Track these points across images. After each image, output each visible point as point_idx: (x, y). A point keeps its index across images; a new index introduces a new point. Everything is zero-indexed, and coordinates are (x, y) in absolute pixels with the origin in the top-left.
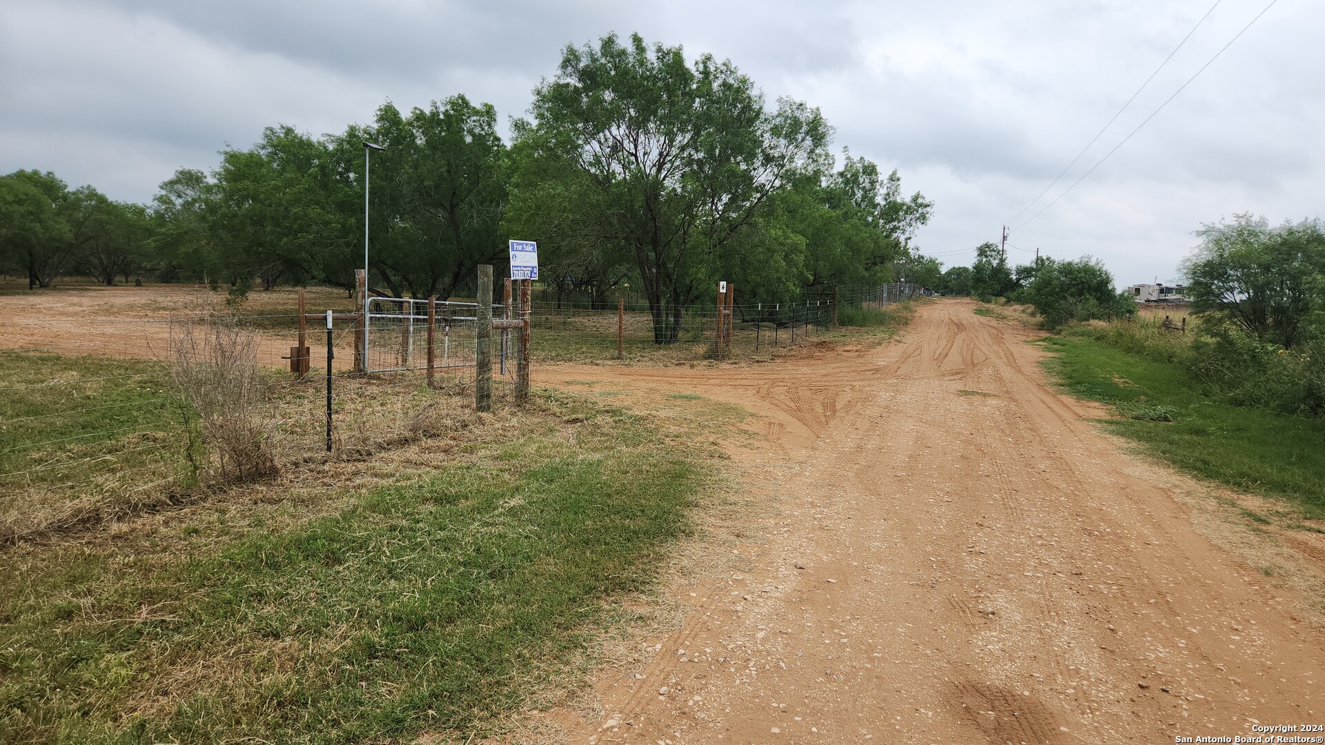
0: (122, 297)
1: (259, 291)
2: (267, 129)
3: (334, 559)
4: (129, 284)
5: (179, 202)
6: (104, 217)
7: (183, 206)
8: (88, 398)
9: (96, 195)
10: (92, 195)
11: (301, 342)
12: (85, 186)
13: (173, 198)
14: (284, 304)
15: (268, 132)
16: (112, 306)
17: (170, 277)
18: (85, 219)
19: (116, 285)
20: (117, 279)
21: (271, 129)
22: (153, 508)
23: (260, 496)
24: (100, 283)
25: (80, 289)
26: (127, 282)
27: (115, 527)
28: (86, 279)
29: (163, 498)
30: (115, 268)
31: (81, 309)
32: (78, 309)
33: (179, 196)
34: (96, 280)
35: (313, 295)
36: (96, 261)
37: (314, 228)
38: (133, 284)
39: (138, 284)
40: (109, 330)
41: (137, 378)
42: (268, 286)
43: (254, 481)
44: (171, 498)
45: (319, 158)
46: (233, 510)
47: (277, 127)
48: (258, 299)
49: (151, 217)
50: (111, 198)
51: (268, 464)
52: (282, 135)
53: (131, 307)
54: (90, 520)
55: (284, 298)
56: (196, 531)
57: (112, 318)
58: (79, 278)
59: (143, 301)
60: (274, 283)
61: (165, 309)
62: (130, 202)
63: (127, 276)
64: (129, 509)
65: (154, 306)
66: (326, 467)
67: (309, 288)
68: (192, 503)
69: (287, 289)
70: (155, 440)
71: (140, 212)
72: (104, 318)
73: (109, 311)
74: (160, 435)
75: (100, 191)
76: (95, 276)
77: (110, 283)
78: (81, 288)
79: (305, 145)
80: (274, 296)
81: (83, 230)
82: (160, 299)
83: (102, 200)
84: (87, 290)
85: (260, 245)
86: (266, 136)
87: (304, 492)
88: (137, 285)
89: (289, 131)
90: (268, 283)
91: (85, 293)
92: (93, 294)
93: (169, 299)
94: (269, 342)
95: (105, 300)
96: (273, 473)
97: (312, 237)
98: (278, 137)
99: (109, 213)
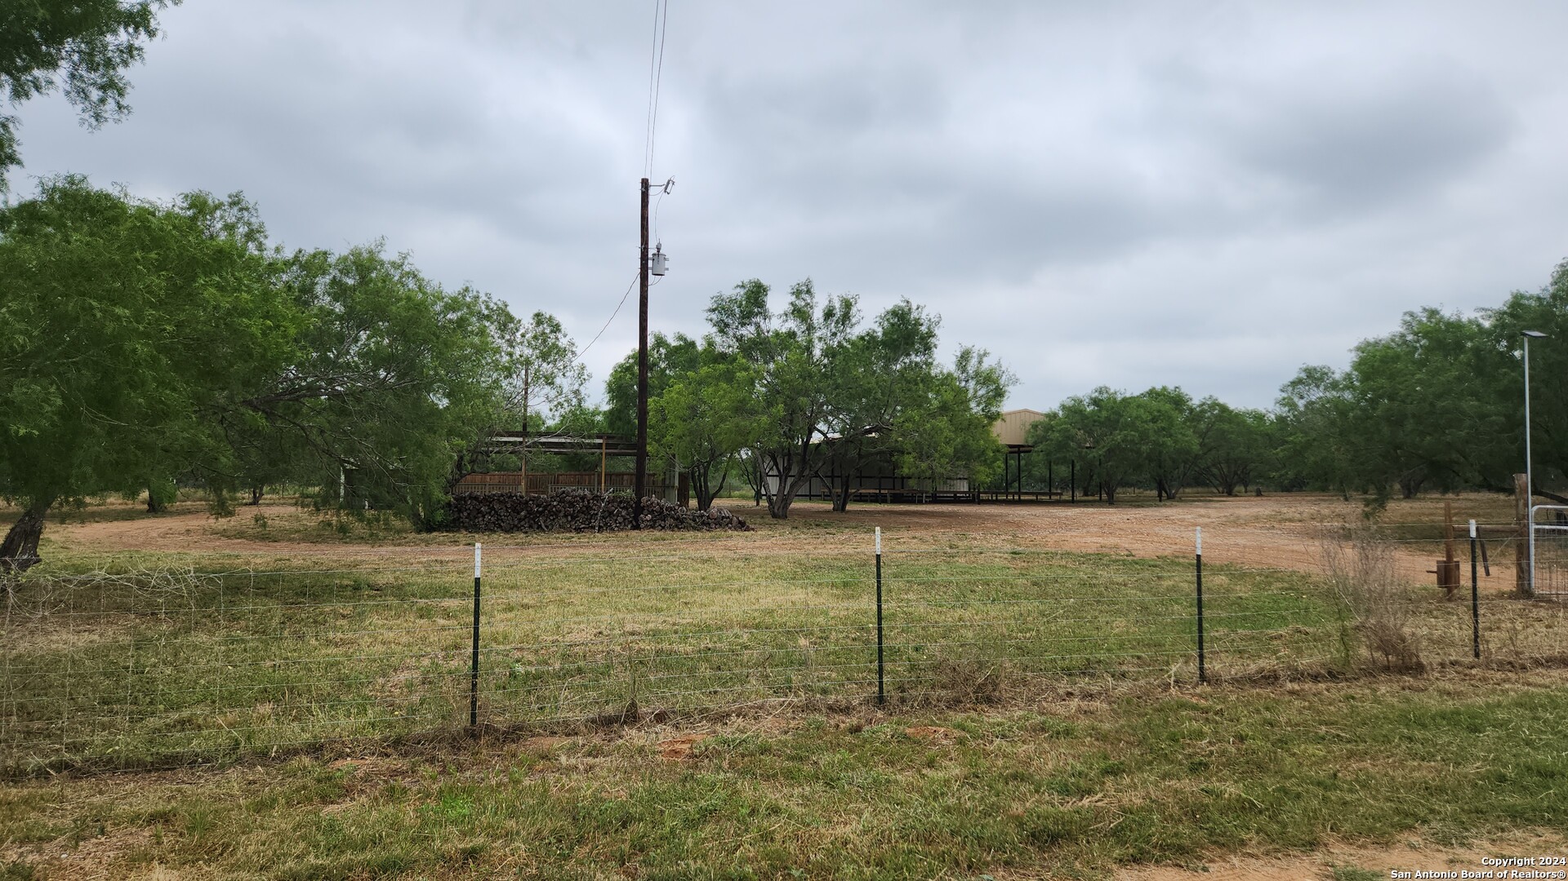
0: (1245, 508)
1: (1398, 499)
2: (1405, 314)
3: (1475, 729)
4: (1249, 494)
5: (1301, 404)
6: (1226, 427)
7: (1306, 406)
8: (1241, 598)
9: (1218, 405)
10: (1215, 404)
11: (1449, 556)
12: (1207, 397)
13: (1296, 399)
14: (1431, 514)
15: (1408, 318)
16: (1238, 518)
17: (1294, 486)
18: (1208, 430)
19: (1236, 496)
20: (1237, 488)
21: (1411, 315)
22: (1316, 678)
23: (1407, 684)
24: (1221, 494)
25: (1206, 501)
26: (1246, 492)
27: (1289, 686)
28: (1206, 489)
29: (1322, 672)
30: (1236, 477)
31: (1210, 520)
32: (1207, 520)
33: (1302, 397)
34: (1215, 491)
35: (1469, 504)
36: (1215, 471)
37: (1468, 422)
38: (1254, 494)
39: (1259, 494)
40: (1241, 541)
41: (1279, 585)
42: (1409, 493)
43: (1401, 672)
44: (1329, 673)
45: (1471, 339)
46: (1383, 689)
47: (1417, 310)
48: (1399, 509)
49: (1272, 422)
50: (1232, 407)
51: (1414, 660)
52: (1424, 319)
53: (1257, 518)
54: (1270, 678)
55: (1428, 508)
56: (1353, 698)
57: (1240, 529)
58: (1200, 489)
59: (1267, 512)
60: (1417, 489)
61: (1291, 520)
62: (1250, 408)
63: (1246, 486)
64: (1297, 676)
65: (1279, 517)
66: (1474, 671)
67: (1463, 495)
68: (1347, 680)
69: (1434, 496)
70: (1307, 634)
71: (1259, 417)
72: (1232, 529)
73: (1236, 522)
74: (1310, 630)
75: (1221, 401)
76: (1215, 487)
77: (1230, 494)
78: (1203, 499)
79: (1455, 327)
80: (1416, 505)
81: (1207, 441)
82: (1285, 510)
83: (1224, 409)
84: (1210, 501)
85: (1397, 447)
86: (1405, 322)
87: (1449, 686)
88: (1258, 496)
89: (1433, 313)
90: (1409, 490)
91: (1209, 504)
92: (1217, 505)
93: (1293, 509)
94: (1411, 558)
95: (1231, 511)
96: (1418, 669)
97: (1463, 434)
98: (1420, 322)
99: (1230, 421)
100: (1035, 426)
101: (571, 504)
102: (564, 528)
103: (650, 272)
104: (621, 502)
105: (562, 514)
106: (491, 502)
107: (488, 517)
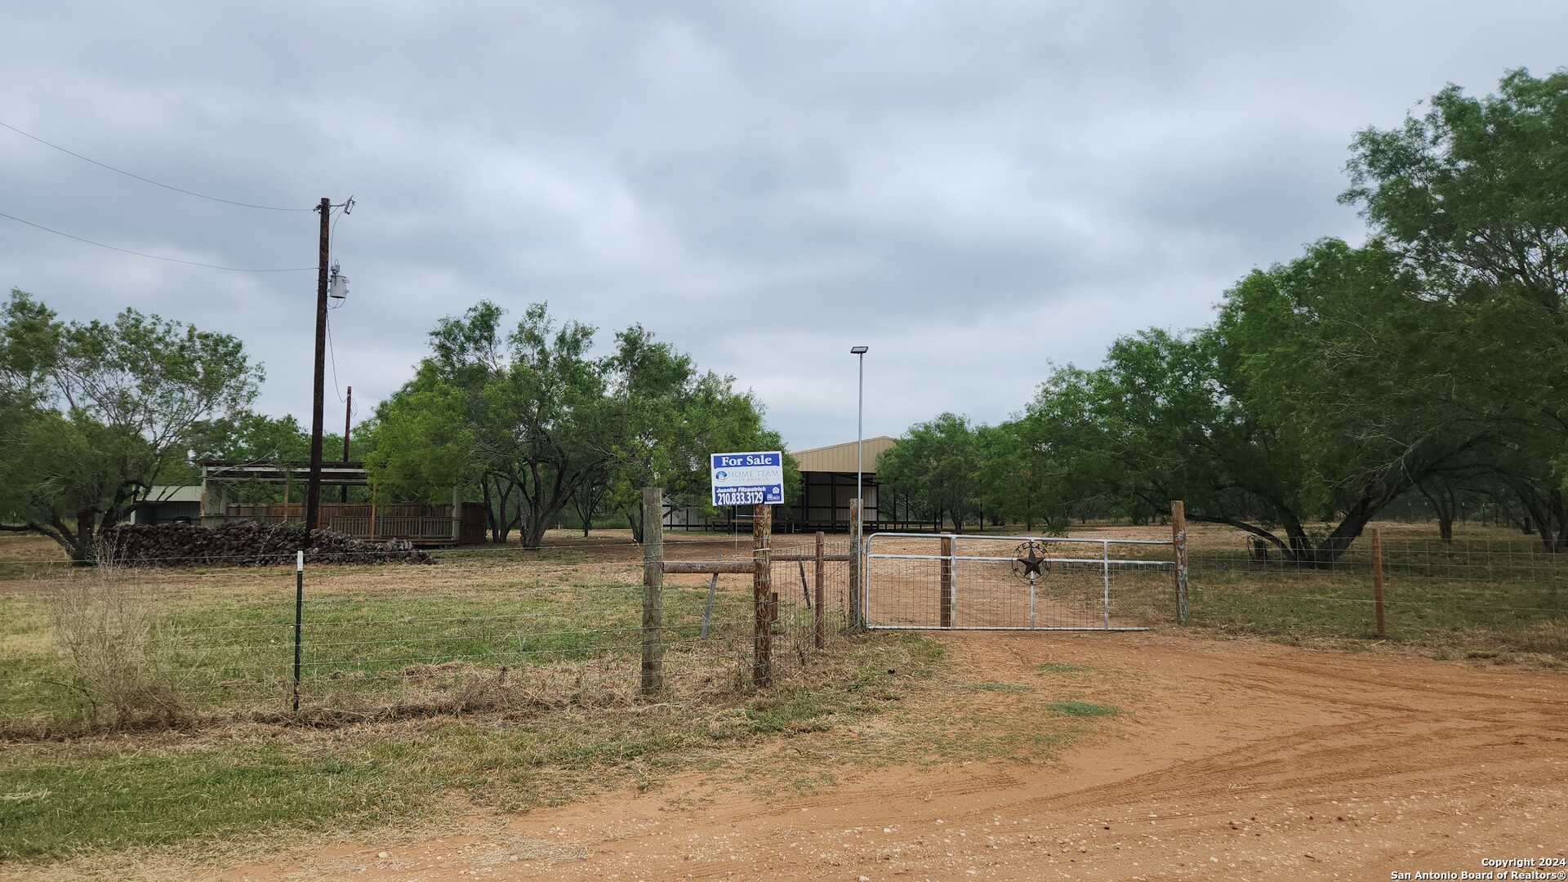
100: (887, 455)
101: (237, 537)
102: (230, 563)
103: (328, 294)
104: (288, 534)
105: (225, 548)
106: (155, 535)
107: (151, 551)
